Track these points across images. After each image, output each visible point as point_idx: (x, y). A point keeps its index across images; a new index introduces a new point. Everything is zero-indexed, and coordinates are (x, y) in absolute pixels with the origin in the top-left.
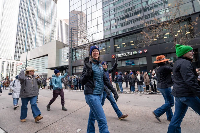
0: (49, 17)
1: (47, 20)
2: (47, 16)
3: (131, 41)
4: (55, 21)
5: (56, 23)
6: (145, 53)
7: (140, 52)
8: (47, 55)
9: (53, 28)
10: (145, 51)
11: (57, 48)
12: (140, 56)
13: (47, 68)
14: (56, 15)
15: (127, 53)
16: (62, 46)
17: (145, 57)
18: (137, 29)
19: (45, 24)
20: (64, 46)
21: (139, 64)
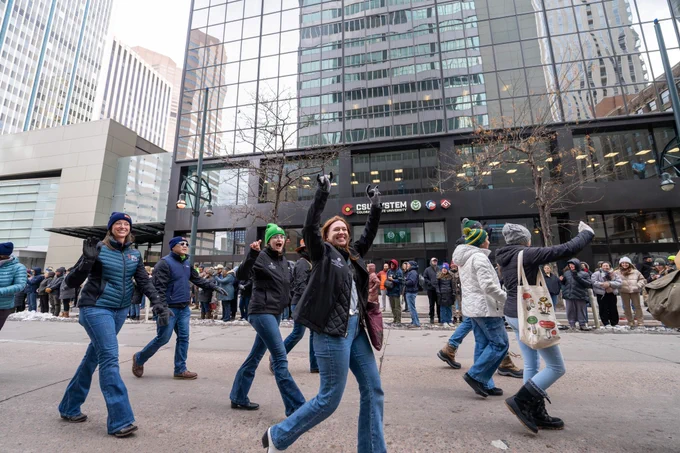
0: (71, 21)
1: (59, 29)
2: (62, 15)
3: (399, 169)
4: (100, 45)
5: (101, 51)
6: (443, 208)
7: (432, 205)
8: (57, 173)
9: (83, 69)
10: (445, 203)
11: (109, 150)
12: (429, 218)
13: (51, 227)
14: (107, 21)
15: (392, 203)
16: (134, 149)
17: (444, 220)
18: (425, 135)
19: (49, 45)
20: (145, 147)
21: (421, 241)
